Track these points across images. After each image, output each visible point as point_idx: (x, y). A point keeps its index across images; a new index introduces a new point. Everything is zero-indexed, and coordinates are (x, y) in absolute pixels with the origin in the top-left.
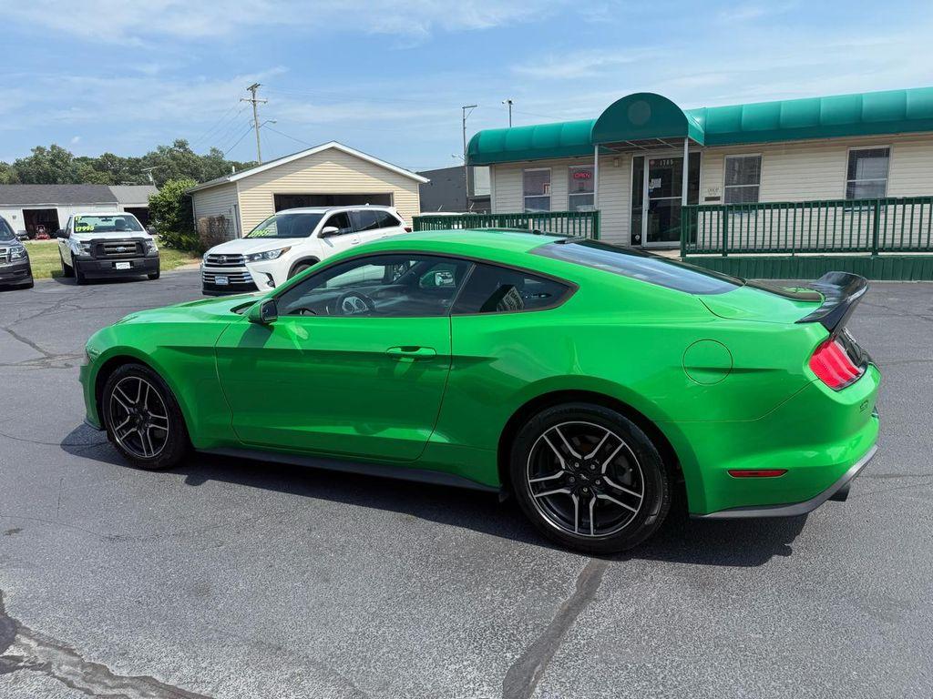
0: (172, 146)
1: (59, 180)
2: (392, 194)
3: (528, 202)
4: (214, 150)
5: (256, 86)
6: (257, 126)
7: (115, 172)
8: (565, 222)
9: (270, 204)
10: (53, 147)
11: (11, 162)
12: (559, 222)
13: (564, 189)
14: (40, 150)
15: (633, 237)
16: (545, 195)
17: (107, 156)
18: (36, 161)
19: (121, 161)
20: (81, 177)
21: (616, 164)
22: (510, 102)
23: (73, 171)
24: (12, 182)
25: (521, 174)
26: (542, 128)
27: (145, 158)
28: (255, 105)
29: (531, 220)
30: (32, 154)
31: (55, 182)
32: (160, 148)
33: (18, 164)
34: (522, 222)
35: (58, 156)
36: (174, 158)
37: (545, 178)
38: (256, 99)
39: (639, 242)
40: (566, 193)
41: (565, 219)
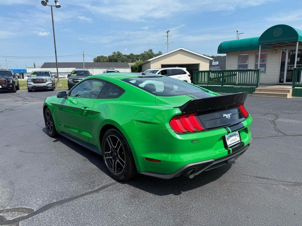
0: (148, 51)
1: (118, 61)
2: (200, 64)
3: (239, 66)
4: (160, 52)
5: (168, 31)
6: (168, 44)
7: (133, 59)
8: (253, 74)
9: (160, 67)
10: (118, 52)
11: (107, 56)
12: (251, 74)
13: (253, 61)
14: (115, 53)
15: (280, 80)
16: (246, 64)
17: (131, 54)
18: (113, 56)
19: (135, 56)
20: (124, 60)
21: (274, 52)
22: (237, 31)
23: (122, 59)
24: (107, 61)
25: (237, 56)
26: (246, 40)
27: (141, 55)
28: (168, 37)
29: (238, 72)
30: (112, 54)
31: (117, 62)
32: (145, 52)
33: (109, 57)
34: (234, 73)
35: (119, 54)
36: (148, 55)
37: (246, 58)
38: (168, 35)
39: (283, 82)
40: (254, 63)
41: (253, 72)
